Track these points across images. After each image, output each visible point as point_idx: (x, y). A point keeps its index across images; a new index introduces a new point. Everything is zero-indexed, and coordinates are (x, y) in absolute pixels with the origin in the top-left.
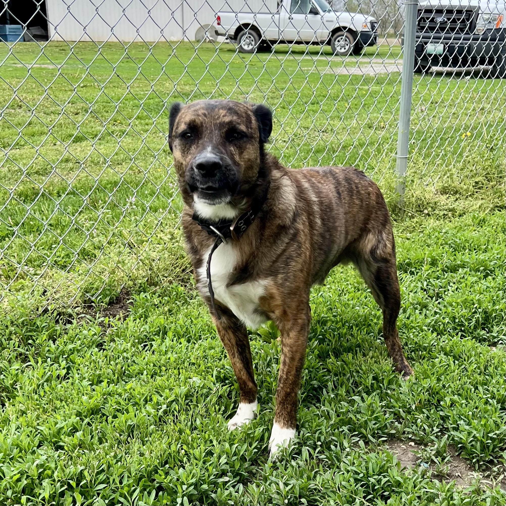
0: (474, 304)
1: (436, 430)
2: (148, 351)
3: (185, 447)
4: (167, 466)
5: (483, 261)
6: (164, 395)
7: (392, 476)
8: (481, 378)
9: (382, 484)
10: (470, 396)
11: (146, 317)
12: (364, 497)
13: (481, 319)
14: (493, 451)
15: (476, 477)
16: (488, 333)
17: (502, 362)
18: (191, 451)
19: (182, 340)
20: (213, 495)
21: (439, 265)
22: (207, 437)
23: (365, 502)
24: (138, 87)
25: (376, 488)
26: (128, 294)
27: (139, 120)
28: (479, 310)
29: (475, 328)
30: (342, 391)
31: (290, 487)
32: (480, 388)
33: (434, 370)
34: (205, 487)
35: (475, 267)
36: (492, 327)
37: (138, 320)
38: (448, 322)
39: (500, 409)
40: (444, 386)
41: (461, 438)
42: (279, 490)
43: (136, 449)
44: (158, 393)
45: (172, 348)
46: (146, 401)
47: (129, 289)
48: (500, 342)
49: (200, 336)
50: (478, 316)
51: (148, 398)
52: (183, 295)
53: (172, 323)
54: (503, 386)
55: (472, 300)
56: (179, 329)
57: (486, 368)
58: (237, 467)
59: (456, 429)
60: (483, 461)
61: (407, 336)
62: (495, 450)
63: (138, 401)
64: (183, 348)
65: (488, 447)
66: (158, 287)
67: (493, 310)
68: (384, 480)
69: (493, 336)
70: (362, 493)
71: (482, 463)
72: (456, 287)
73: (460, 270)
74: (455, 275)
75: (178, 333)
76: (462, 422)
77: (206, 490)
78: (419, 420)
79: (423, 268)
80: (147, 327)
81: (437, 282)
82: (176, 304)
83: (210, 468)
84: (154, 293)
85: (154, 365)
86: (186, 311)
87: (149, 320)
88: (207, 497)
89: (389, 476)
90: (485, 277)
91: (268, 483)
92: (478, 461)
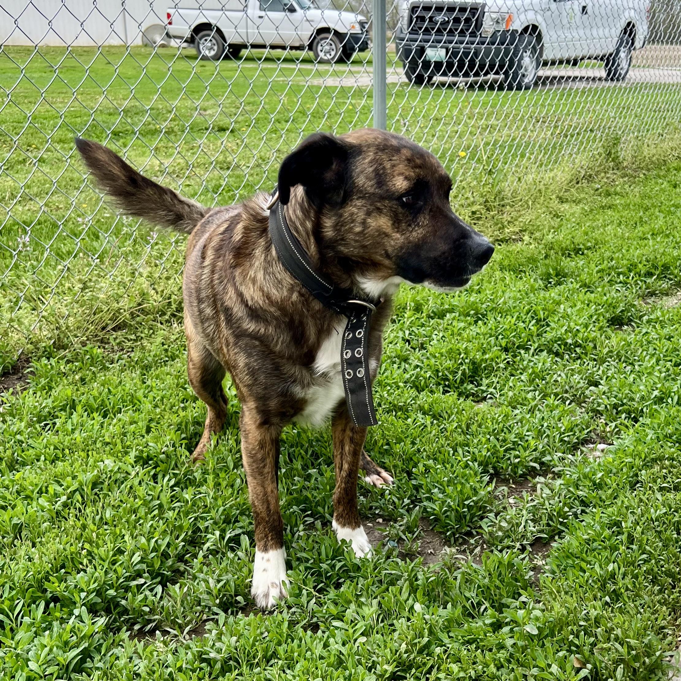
0: (460, 354)
1: (406, 501)
2: (49, 432)
3: (87, 546)
4: (63, 571)
5: (474, 303)
6: (65, 484)
7: (348, 559)
8: (461, 438)
9: (337, 569)
10: (448, 459)
11: (51, 388)
12: (314, 588)
13: (467, 371)
14: (471, 521)
15: (448, 553)
16: (476, 387)
17: (487, 419)
18: (96, 551)
19: (95, 415)
20: (123, 602)
21: (424, 311)
22: (118, 532)
23: (314, 593)
24: (61, 102)
25: (329, 575)
26: (28, 361)
27: (62, 144)
28: (466, 361)
29: (462, 382)
30: (298, 465)
31: (222, 583)
32: (460, 450)
33: (409, 433)
34: (112, 592)
35: (465, 310)
36: (481, 380)
37: (39, 394)
38: (430, 376)
39: (481, 473)
40: (419, 450)
41: (434, 509)
42: (210, 589)
43: (23, 553)
44: (58, 482)
45: (82, 426)
46: (40, 492)
47: (30, 355)
48: (489, 396)
49: (121, 409)
50: (464, 367)
51: (44, 489)
52: (100, 358)
53: (83, 394)
54: (486, 446)
55: (458, 350)
56: (92, 401)
57: (468, 427)
58: (157, 566)
59: (429, 499)
60: (460, 533)
61: (380, 395)
62: (474, 520)
63: (30, 494)
64: (95, 425)
65: (465, 517)
66: (67, 351)
67: (482, 359)
68: (339, 565)
69: (482, 390)
70: (311, 583)
71: (457, 536)
72: (441, 335)
73: (448, 315)
74: (442, 321)
75: (90, 407)
76: (436, 490)
77: (115, 597)
78: (387, 492)
79: (406, 315)
80: (50, 401)
81: (421, 330)
82: (90, 370)
83: (119, 570)
84: (62, 358)
85: (56, 448)
86: (103, 378)
87: (53, 392)
88: (117, 605)
89: (346, 559)
90: (476, 322)
91: (197, 581)
92: (454, 534)
